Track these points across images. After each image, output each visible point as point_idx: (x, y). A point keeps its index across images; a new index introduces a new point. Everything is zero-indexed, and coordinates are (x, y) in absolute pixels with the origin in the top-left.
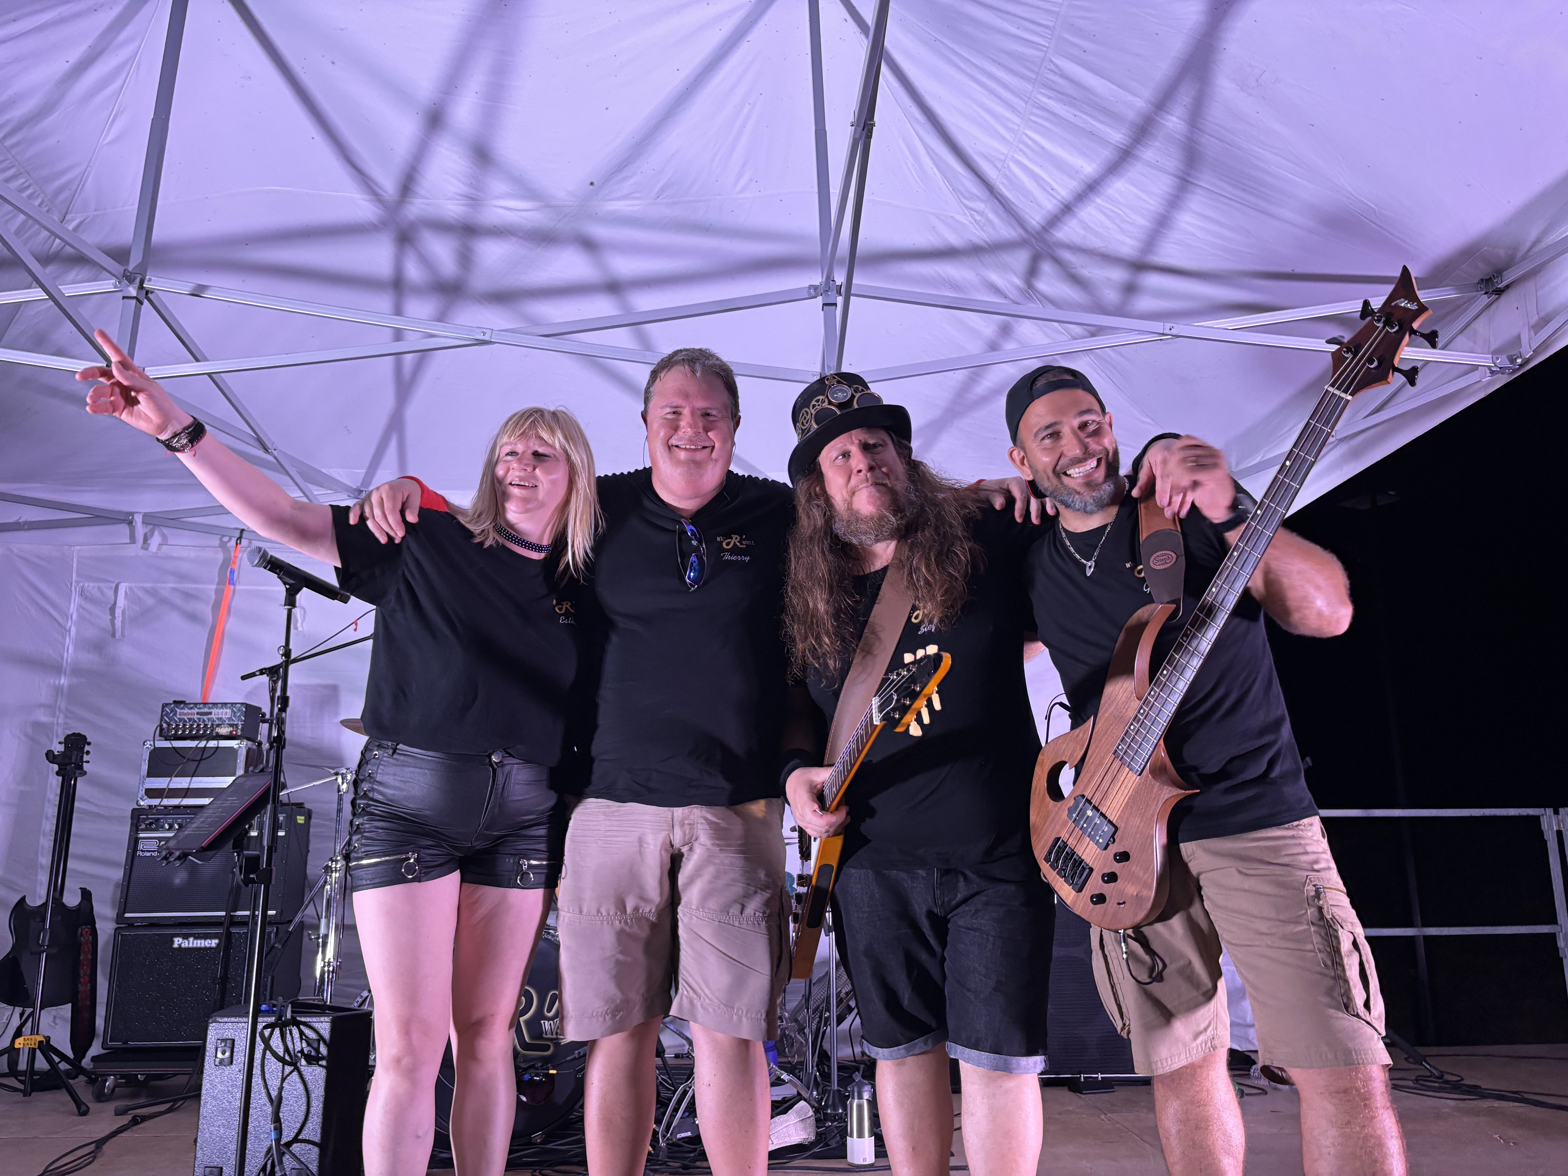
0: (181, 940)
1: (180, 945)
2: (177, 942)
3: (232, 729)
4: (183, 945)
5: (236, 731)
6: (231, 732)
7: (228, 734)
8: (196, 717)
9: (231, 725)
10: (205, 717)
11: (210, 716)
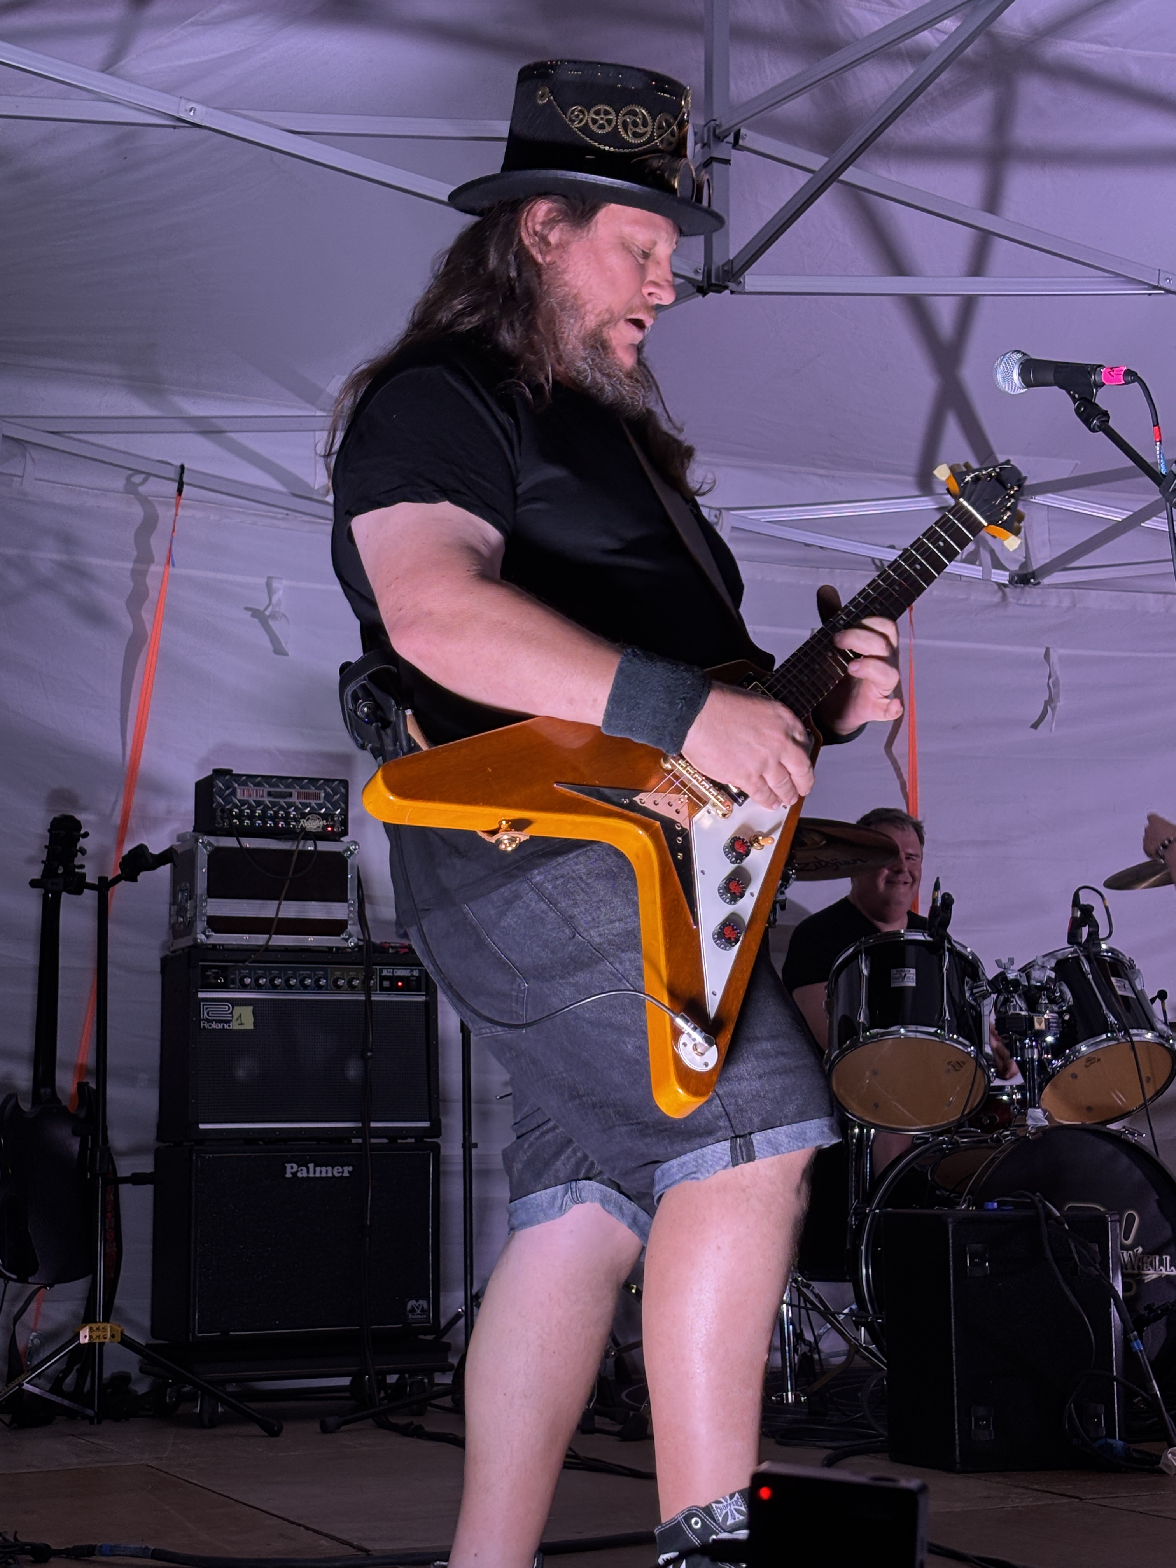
0: (295, 1166)
1: (294, 1174)
2: (291, 1169)
3: (325, 822)
4: (299, 1175)
5: (332, 827)
6: (325, 827)
7: (320, 830)
8: (267, 800)
9: (324, 817)
10: (282, 802)
11: (288, 800)
